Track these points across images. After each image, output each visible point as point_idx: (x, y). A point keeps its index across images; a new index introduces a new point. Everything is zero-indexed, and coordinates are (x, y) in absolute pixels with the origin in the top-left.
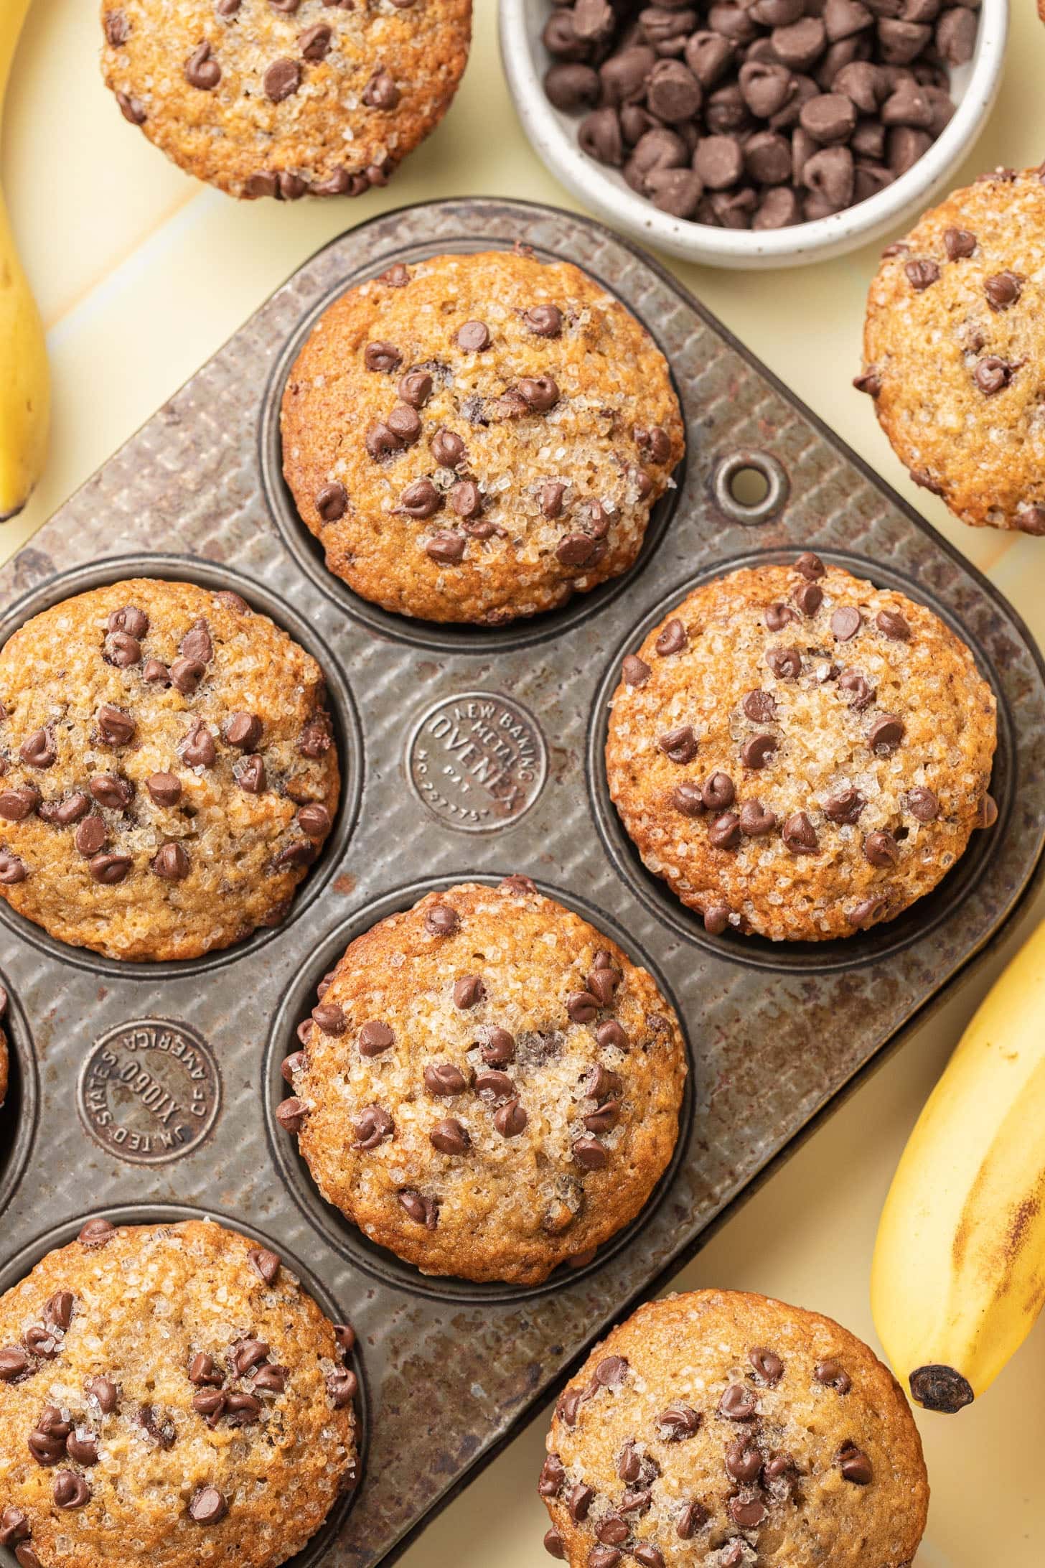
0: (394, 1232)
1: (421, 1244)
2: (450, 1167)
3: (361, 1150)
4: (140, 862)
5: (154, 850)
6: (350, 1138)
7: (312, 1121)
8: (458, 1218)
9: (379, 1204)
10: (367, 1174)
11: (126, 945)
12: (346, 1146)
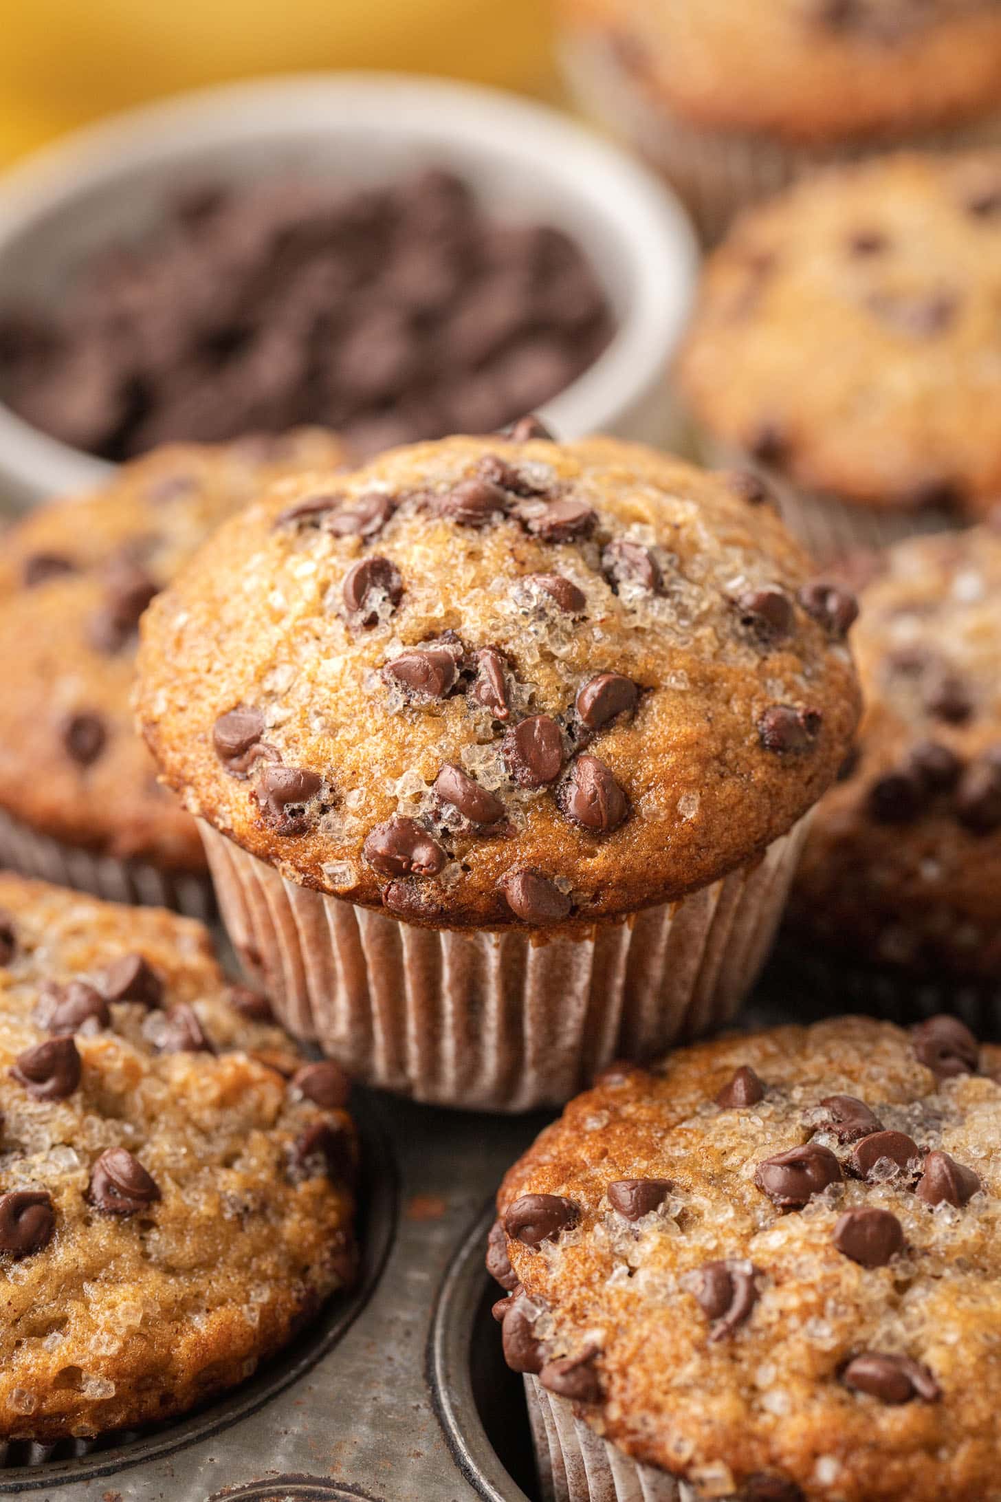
0: (875, 1448)
1: (931, 1447)
2: (902, 1287)
3: (730, 1333)
4: (67, 1202)
5: (82, 1174)
6: (697, 1331)
7: (611, 1362)
8: (967, 1356)
9: (818, 1410)
10: (765, 1376)
11: (113, 1350)
12: (701, 1348)
